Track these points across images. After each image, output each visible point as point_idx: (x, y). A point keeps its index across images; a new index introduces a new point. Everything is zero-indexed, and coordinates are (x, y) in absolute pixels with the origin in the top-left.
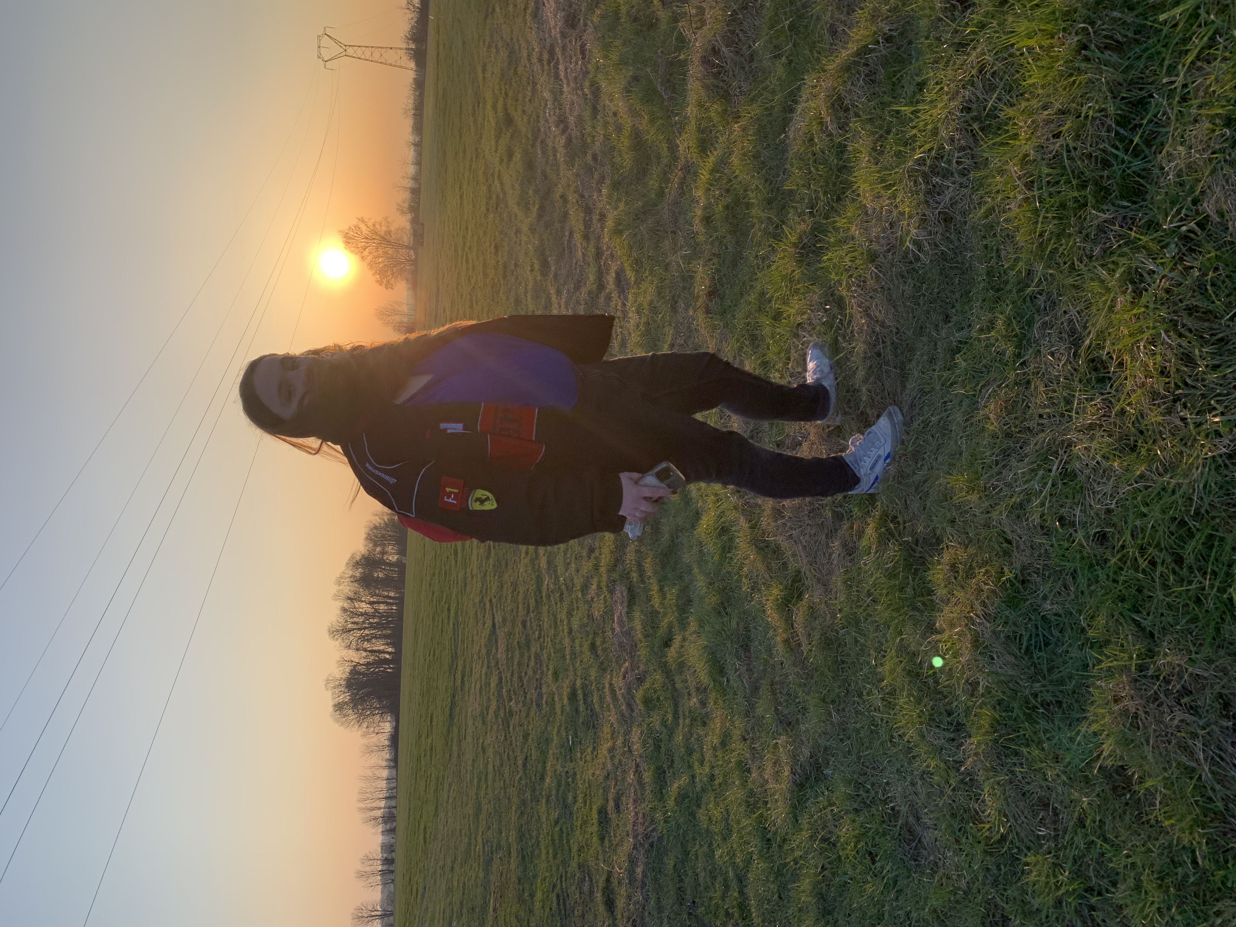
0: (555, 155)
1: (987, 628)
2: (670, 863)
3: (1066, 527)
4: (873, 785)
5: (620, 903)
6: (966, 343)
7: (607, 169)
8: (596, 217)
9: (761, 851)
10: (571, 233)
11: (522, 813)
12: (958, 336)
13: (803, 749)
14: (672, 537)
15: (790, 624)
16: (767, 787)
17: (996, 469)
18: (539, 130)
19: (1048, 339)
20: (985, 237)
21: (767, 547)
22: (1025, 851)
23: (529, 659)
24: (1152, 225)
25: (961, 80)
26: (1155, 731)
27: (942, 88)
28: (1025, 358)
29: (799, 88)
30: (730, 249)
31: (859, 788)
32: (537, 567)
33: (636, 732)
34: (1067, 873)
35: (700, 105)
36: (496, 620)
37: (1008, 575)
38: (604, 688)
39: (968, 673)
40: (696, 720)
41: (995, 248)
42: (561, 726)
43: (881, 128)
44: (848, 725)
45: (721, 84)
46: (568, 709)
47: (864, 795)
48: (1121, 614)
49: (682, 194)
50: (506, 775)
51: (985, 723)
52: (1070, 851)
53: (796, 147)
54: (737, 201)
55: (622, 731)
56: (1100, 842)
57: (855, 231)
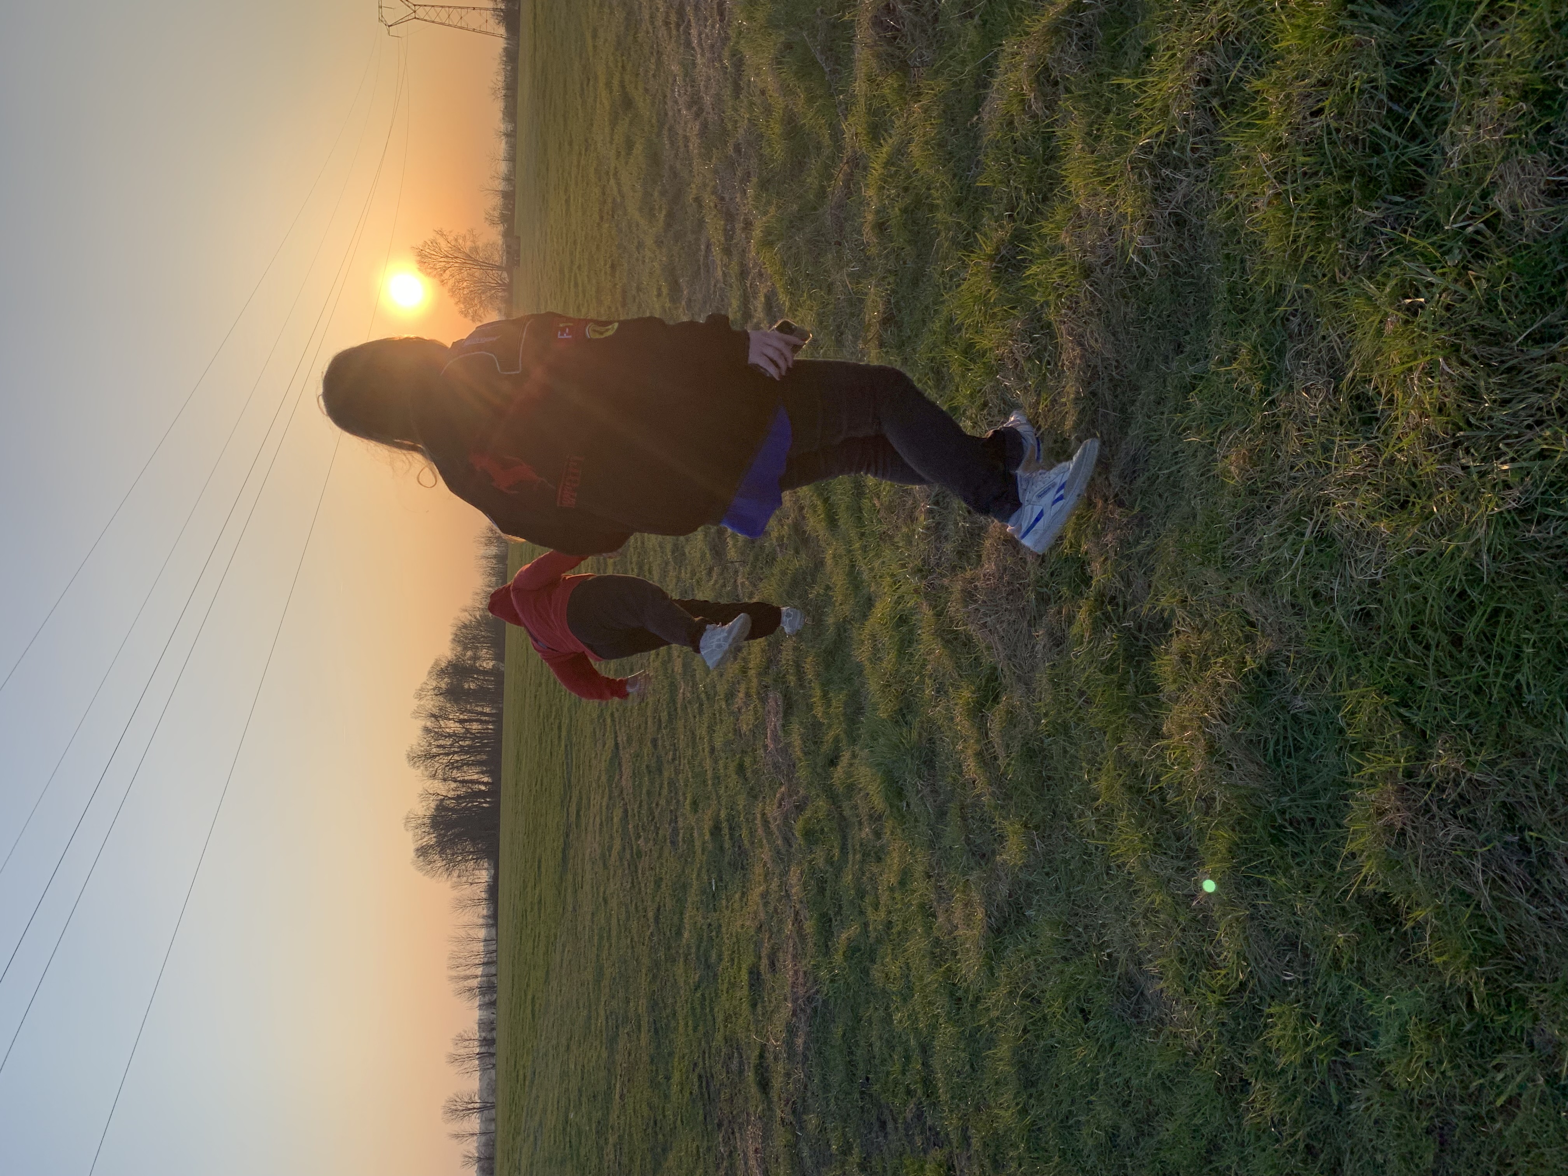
0: (686, 146)
1: (1224, 731)
2: (837, 1031)
3: (1322, 604)
4: (1086, 927)
5: (777, 1082)
6: (1202, 378)
7: (754, 162)
8: (739, 226)
9: (949, 1013)
10: (708, 247)
11: (655, 977)
12: (1192, 370)
13: (1001, 887)
14: (839, 630)
15: (984, 733)
16: (956, 933)
17: (1236, 535)
18: (666, 114)
19: (1302, 371)
20: (1226, 244)
21: (956, 639)
22: (1268, 999)
23: (661, 787)
24: (1432, 226)
25: (1197, 44)
26: (1425, 850)
27: (1174, 55)
28: (1275, 396)
29: (996, 56)
30: (910, 264)
31: (1068, 932)
32: (670, 671)
33: (795, 872)
34: (1318, 1025)
35: (871, 80)
36: (619, 739)
37: (1251, 664)
38: (755, 819)
39: (1201, 787)
40: (869, 855)
41: (1238, 258)
42: (701, 868)
43: (1097, 107)
44: (1056, 856)
45: (897, 52)
46: (710, 846)
47: (1075, 940)
48: (1386, 708)
49: (849, 194)
50: (634, 931)
51: (1222, 847)
52: (1323, 998)
53: (991, 132)
54: (918, 203)
55: (777, 872)
56: (1357, 986)
57: (1065, 239)
